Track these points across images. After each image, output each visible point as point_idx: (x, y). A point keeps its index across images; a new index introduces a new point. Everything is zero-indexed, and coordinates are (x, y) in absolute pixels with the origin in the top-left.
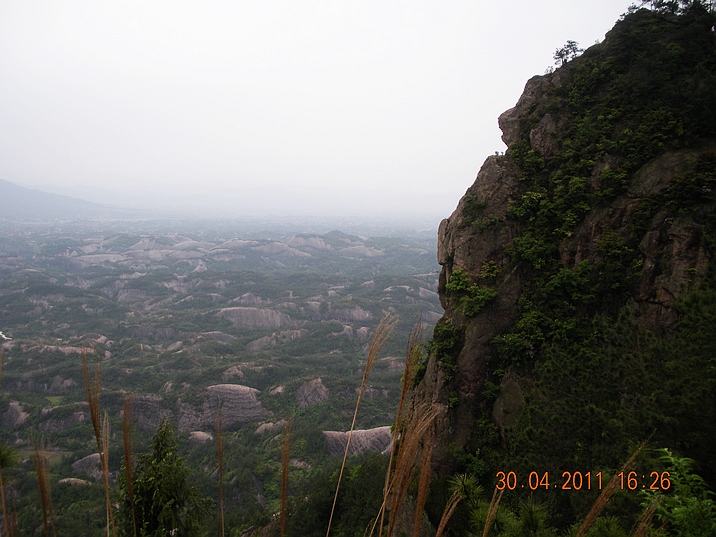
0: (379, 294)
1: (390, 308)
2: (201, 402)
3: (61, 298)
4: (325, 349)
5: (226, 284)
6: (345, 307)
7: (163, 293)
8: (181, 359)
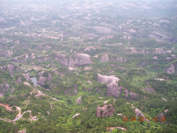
0: (141, 24)
1: (142, 30)
2: (75, 58)
3: (58, 21)
4: (117, 42)
5: (100, 18)
6: (128, 28)
7: (84, 20)
8: (77, 43)
